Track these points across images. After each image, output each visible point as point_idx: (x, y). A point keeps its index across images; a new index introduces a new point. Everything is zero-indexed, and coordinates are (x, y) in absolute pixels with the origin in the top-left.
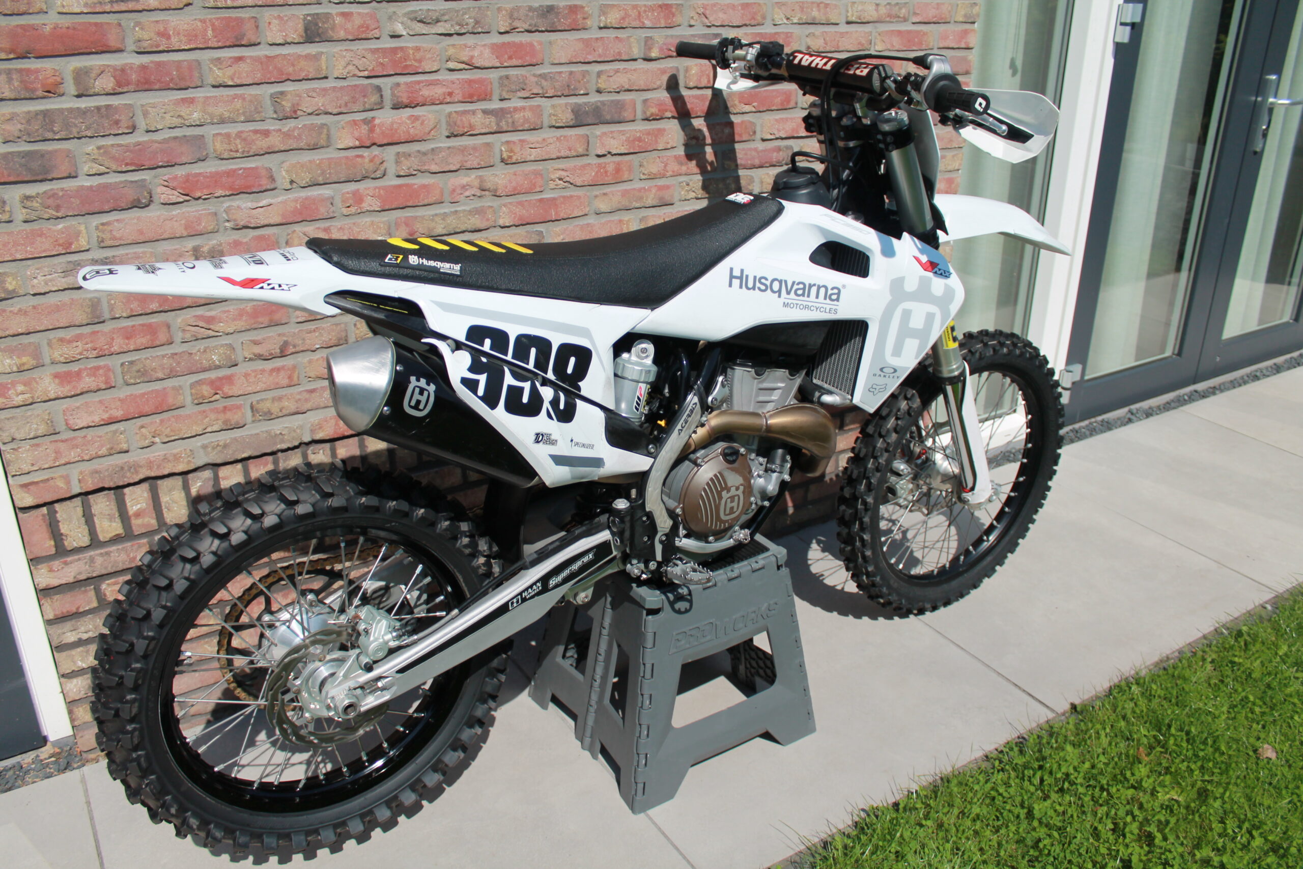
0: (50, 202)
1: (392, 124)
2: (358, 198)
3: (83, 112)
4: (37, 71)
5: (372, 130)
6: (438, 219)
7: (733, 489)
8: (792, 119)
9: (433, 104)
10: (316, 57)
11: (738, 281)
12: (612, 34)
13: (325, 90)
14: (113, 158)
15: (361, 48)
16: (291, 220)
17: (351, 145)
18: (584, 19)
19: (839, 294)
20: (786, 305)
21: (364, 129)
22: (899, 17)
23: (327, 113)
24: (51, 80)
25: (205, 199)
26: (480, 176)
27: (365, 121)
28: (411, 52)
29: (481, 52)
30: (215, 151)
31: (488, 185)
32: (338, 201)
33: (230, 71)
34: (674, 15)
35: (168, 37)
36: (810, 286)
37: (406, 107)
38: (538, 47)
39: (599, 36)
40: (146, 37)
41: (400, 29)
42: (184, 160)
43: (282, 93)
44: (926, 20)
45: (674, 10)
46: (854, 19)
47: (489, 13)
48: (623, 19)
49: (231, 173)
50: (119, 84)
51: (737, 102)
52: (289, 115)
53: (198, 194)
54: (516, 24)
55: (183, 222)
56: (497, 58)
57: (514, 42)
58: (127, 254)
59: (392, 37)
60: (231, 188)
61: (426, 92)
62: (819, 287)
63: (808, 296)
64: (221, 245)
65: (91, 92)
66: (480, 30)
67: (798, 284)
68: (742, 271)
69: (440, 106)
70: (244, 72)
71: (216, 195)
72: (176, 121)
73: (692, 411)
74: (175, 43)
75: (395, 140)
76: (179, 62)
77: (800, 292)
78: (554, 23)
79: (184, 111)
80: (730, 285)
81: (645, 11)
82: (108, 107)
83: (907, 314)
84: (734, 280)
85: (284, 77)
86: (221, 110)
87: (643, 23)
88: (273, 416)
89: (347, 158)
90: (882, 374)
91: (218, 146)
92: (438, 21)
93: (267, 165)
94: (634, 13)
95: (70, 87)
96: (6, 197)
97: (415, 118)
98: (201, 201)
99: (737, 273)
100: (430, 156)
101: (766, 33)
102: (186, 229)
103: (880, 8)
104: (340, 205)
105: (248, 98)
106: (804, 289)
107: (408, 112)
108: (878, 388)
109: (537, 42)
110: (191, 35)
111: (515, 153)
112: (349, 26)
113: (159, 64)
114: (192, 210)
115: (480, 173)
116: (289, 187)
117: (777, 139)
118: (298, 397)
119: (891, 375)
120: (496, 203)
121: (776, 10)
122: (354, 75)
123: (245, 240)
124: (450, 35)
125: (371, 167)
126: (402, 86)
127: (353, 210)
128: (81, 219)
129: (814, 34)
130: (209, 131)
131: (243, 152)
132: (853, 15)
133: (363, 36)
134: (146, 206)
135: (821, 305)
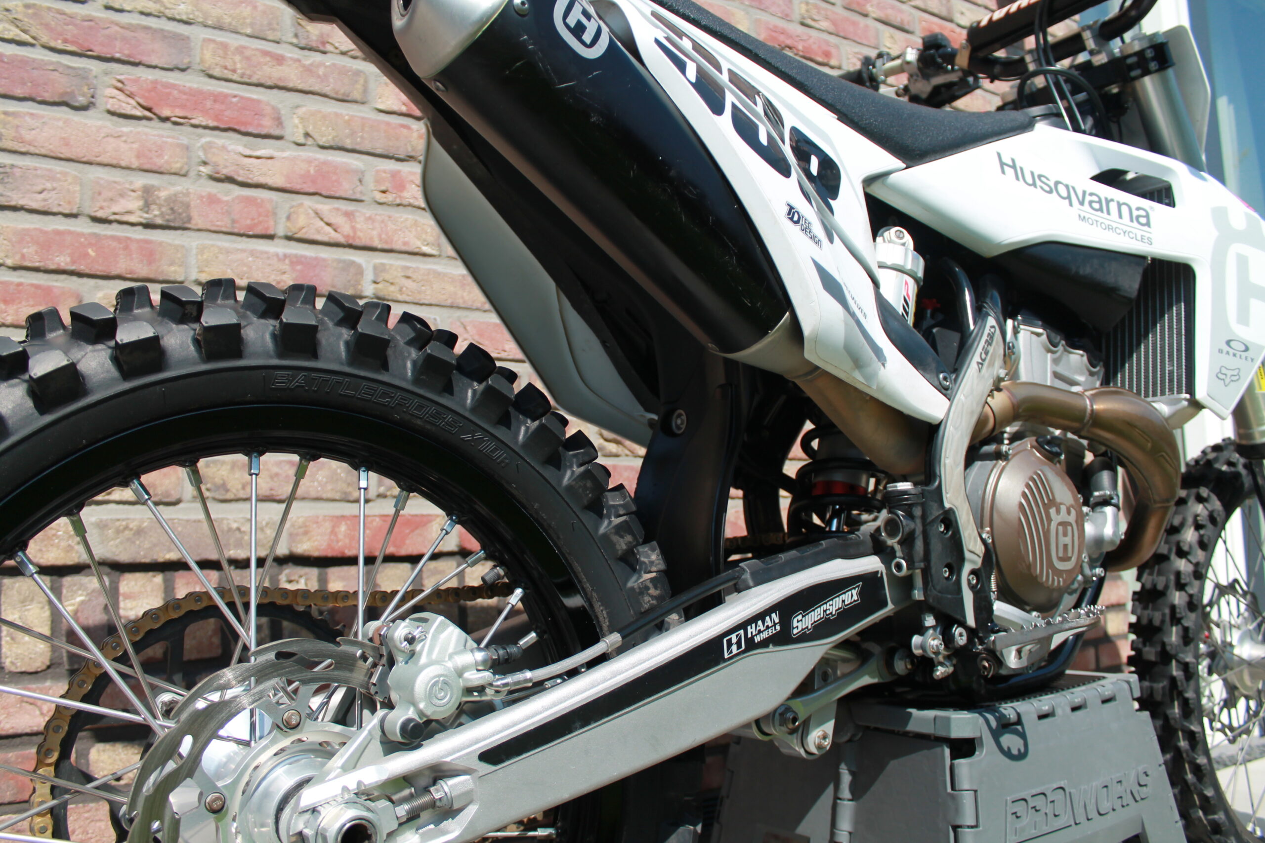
2: (398, 184)
11: (1012, 171)
14: (46, 26)
16: (298, 187)
17: (395, 108)
19: (1147, 216)
20: (1082, 218)
25: (176, 123)
30: (202, 61)
32: (369, 179)
42: (153, 62)
49: (218, 98)
52: (314, 44)
53: (166, 113)
55: (135, 146)
58: (36, 169)
60: (217, 118)
62: (1118, 205)
63: (1108, 213)
67: (1091, 194)
68: (1014, 162)
71: (193, 122)
72: (153, 7)
83: (1242, 262)
84: (1006, 168)
88: (229, 496)
89: (388, 124)
90: (1231, 351)
91: (208, 55)
93: (274, 103)
98: (168, 125)
99: (1007, 162)
102: (138, 157)
104: (372, 186)
105: (260, 8)
106: (1100, 203)
108: (1229, 373)
114: (152, 132)
116: (302, 140)
118: (275, 470)
119: (1244, 354)
123: (225, 199)
127: (389, 198)
130: (197, 34)
131: (242, 75)
134: (84, 108)
135: (1129, 229)
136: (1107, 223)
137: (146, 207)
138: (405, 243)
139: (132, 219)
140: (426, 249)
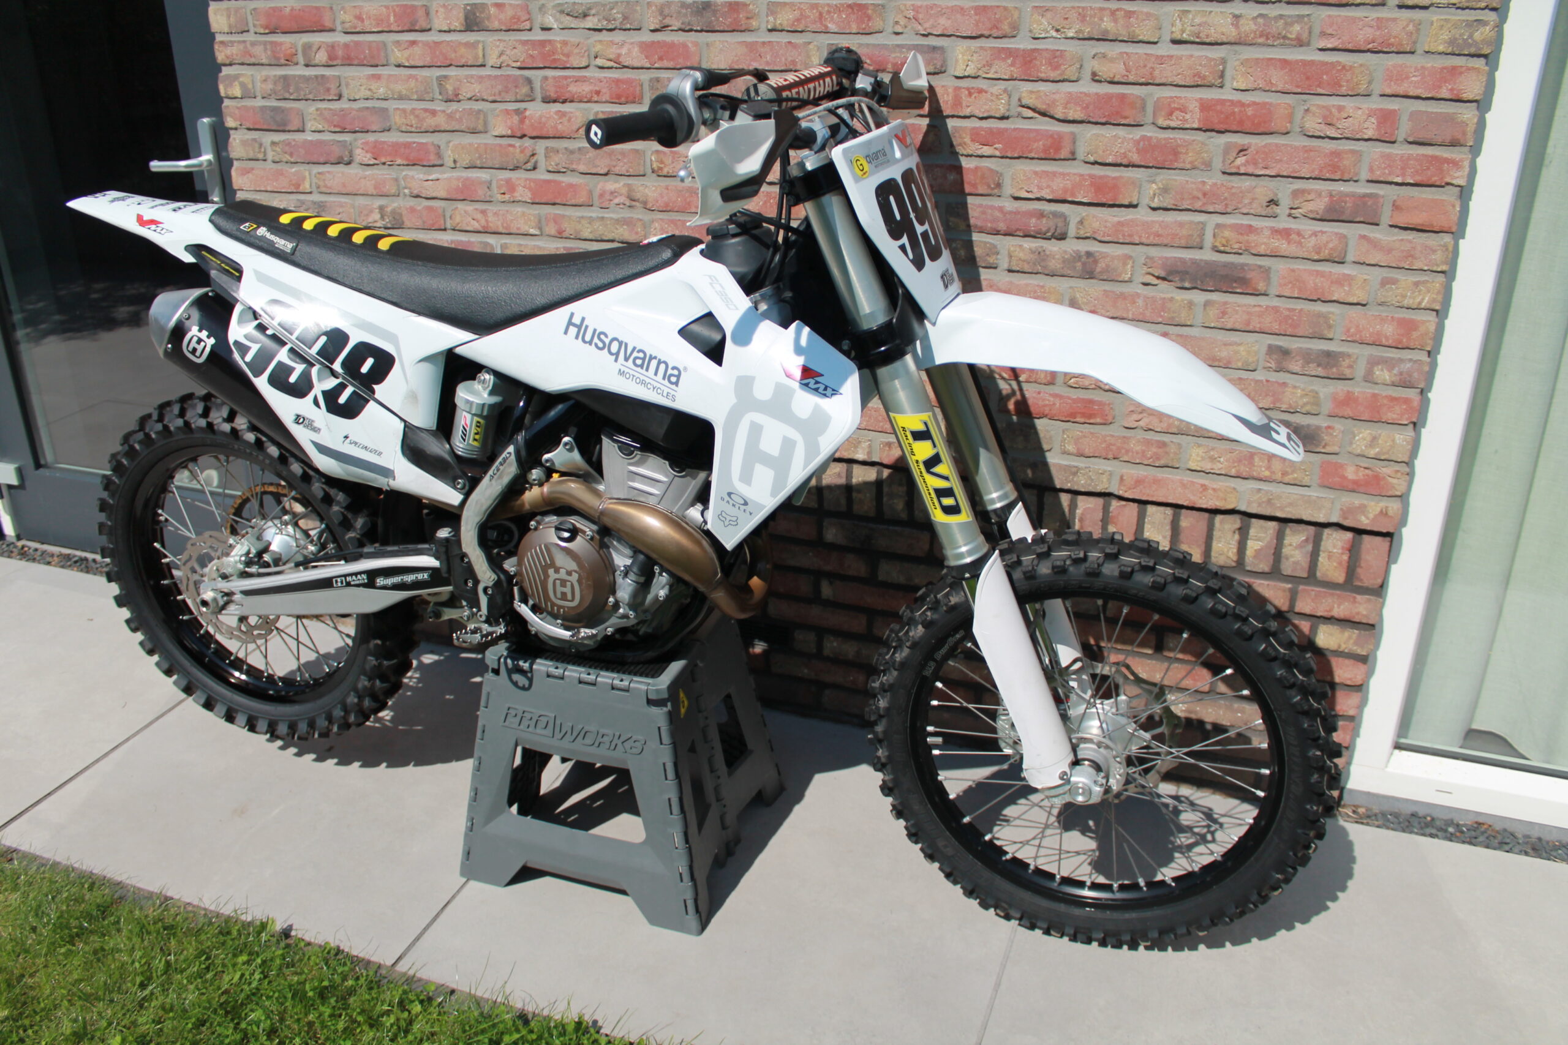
0: (287, 148)
1: (541, 117)
2: (511, 187)
3: (307, 79)
4: (281, 44)
5: (522, 121)
6: (584, 222)
7: (563, 571)
8: (1063, 175)
9: (581, 101)
10: (473, 46)
11: (576, 330)
12: (783, 38)
13: (481, 77)
14: (325, 119)
15: (512, 38)
16: (454, 197)
17: (504, 133)
18: (748, 18)
19: (678, 377)
20: (621, 373)
21: (516, 119)
22: (1285, 37)
23: (483, 100)
24: (289, 52)
25: (389, 165)
26: (629, 185)
27: (517, 112)
28: (559, 46)
29: (629, 50)
30: (396, 123)
31: (638, 196)
32: (494, 185)
33: (406, 53)
34: (869, 18)
35: (362, 20)
36: (651, 358)
37: (555, 101)
38: (693, 49)
39: (767, 40)
40: (348, 20)
41: (550, 21)
42: (374, 128)
43: (446, 77)
44: (1350, 46)
45: (870, 12)
46: (1185, 36)
47: (638, 8)
48: (798, 20)
49: (407, 145)
50: (331, 58)
51: (967, 140)
52: (452, 98)
53: (383, 160)
54: (667, 21)
55: (374, 182)
56: (647, 57)
57: (664, 42)
58: (335, 202)
59: (543, 29)
60: (407, 159)
61: (574, 89)
62: (660, 362)
63: (647, 370)
64: (400, 208)
65: (313, 63)
66: (628, 26)
67: (640, 351)
68: (583, 319)
69: (589, 105)
70: (418, 55)
71: (397, 163)
72: (368, 94)
73: (505, 460)
74: (368, 25)
75: (544, 134)
76: (370, 42)
77: (639, 362)
78: (711, 22)
79: (374, 86)
80: (566, 333)
81: (829, 12)
82: (323, 76)
83: (756, 430)
84: (571, 327)
85: (448, 62)
86: (400, 87)
87: (826, 27)
89: (501, 145)
90: (731, 502)
91: (399, 119)
92: (585, 15)
93: (436, 143)
94: (813, 15)
95: (301, 59)
96: (264, 140)
97: (562, 114)
98: (386, 166)
99: (576, 320)
100: (576, 156)
101: (1017, 50)
102: (375, 188)
103: (1242, 21)
104: (495, 191)
105: (420, 79)
106: (643, 359)
107: (558, 107)
108: (728, 518)
109: (692, 42)
110: (379, 20)
111: (666, 166)
112: (502, 16)
113: (357, 43)
114: (380, 173)
115: (630, 181)
116: (453, 165)
117: (1038, 199)
119: (742, 507)
120: (647, 217)
121: (1036, 17)
122: (508, 66)
123: (419, 208)
124: (600, 30)
125: (522, 158)
126: (550, 80)
127: (507, 197)
128: (307, 167)
129: (1104, 56)
130: (392, 105)
131: (416, 127)
132: (1183, 31)
133: (515, 27)
134: (349, 163)
135: (659, 385)
136: (642, 377)
137: (382, 218)
138: (518, 229)
139: (378, 225)
140: (532, 231)
